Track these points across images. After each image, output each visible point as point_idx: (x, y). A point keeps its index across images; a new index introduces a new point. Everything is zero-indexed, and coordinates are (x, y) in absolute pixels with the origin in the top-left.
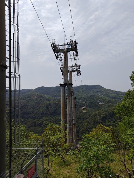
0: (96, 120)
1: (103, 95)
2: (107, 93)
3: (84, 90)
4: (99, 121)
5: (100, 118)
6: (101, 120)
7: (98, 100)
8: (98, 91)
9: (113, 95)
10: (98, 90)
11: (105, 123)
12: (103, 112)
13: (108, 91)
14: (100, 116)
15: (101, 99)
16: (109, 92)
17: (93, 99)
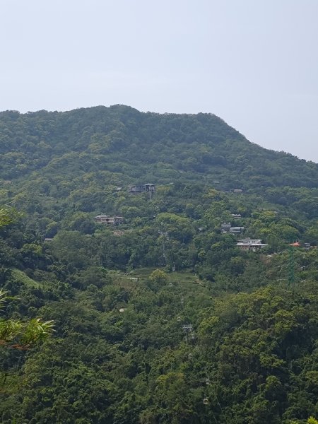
0: (245, 351)
1: (238, 186)
2: (268, 179)
3: (117, 146)
4: (264, 358)
5: (269, 339)
6: (274, 351)
7: (225, 219)
8: (207, 160)
9: (304, 191)
10: (204, 149)
11: (297, 370)
12: (281, 305)
13: (274, 166)
14: (264, 326)
15: (244, 215)
16: (279, 173)
17: (192, 214)
